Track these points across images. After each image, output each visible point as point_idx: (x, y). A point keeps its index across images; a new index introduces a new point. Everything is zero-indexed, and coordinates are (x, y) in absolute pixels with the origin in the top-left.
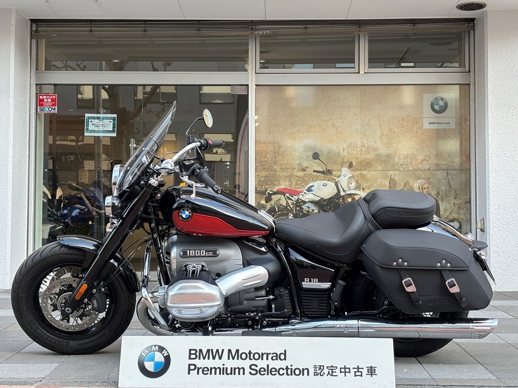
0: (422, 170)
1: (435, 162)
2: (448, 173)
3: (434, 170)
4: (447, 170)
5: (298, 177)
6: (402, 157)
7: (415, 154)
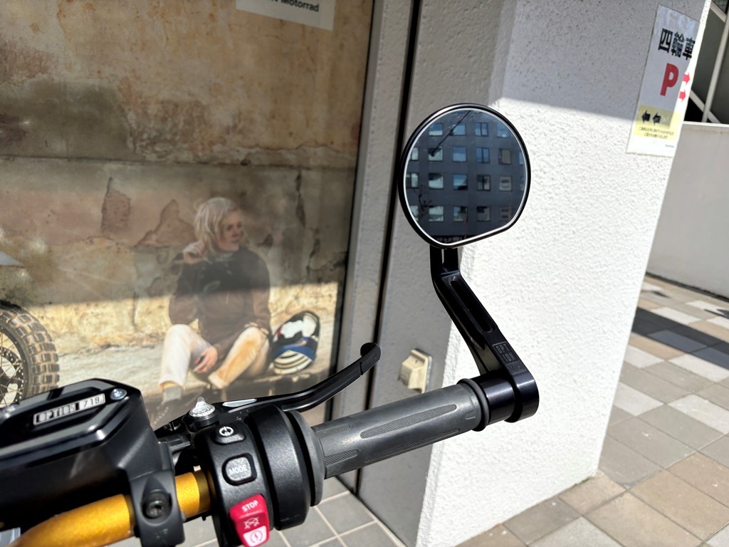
0: (222, 165)
1: (266, 139)
2: (299, 178)
3: (261, 167)
4: (299, 168)
6: (153, 109)
7: (204, 102)
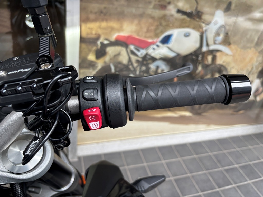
5: (153, 18)
